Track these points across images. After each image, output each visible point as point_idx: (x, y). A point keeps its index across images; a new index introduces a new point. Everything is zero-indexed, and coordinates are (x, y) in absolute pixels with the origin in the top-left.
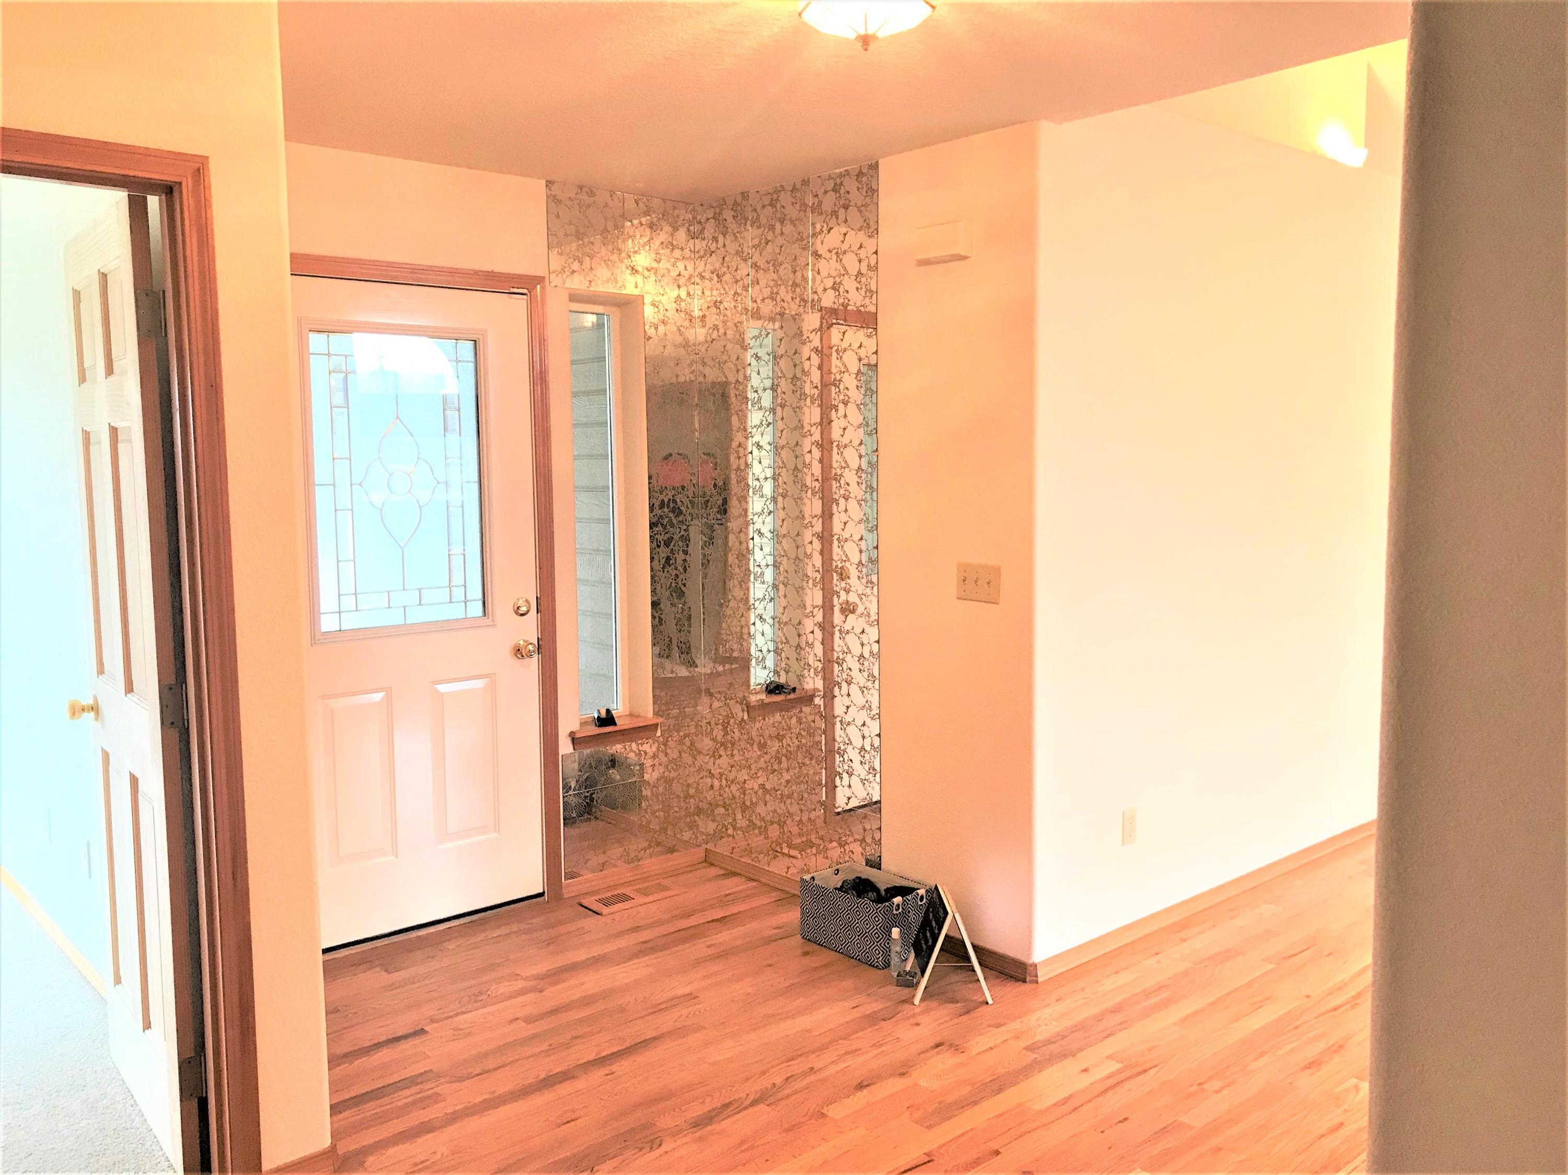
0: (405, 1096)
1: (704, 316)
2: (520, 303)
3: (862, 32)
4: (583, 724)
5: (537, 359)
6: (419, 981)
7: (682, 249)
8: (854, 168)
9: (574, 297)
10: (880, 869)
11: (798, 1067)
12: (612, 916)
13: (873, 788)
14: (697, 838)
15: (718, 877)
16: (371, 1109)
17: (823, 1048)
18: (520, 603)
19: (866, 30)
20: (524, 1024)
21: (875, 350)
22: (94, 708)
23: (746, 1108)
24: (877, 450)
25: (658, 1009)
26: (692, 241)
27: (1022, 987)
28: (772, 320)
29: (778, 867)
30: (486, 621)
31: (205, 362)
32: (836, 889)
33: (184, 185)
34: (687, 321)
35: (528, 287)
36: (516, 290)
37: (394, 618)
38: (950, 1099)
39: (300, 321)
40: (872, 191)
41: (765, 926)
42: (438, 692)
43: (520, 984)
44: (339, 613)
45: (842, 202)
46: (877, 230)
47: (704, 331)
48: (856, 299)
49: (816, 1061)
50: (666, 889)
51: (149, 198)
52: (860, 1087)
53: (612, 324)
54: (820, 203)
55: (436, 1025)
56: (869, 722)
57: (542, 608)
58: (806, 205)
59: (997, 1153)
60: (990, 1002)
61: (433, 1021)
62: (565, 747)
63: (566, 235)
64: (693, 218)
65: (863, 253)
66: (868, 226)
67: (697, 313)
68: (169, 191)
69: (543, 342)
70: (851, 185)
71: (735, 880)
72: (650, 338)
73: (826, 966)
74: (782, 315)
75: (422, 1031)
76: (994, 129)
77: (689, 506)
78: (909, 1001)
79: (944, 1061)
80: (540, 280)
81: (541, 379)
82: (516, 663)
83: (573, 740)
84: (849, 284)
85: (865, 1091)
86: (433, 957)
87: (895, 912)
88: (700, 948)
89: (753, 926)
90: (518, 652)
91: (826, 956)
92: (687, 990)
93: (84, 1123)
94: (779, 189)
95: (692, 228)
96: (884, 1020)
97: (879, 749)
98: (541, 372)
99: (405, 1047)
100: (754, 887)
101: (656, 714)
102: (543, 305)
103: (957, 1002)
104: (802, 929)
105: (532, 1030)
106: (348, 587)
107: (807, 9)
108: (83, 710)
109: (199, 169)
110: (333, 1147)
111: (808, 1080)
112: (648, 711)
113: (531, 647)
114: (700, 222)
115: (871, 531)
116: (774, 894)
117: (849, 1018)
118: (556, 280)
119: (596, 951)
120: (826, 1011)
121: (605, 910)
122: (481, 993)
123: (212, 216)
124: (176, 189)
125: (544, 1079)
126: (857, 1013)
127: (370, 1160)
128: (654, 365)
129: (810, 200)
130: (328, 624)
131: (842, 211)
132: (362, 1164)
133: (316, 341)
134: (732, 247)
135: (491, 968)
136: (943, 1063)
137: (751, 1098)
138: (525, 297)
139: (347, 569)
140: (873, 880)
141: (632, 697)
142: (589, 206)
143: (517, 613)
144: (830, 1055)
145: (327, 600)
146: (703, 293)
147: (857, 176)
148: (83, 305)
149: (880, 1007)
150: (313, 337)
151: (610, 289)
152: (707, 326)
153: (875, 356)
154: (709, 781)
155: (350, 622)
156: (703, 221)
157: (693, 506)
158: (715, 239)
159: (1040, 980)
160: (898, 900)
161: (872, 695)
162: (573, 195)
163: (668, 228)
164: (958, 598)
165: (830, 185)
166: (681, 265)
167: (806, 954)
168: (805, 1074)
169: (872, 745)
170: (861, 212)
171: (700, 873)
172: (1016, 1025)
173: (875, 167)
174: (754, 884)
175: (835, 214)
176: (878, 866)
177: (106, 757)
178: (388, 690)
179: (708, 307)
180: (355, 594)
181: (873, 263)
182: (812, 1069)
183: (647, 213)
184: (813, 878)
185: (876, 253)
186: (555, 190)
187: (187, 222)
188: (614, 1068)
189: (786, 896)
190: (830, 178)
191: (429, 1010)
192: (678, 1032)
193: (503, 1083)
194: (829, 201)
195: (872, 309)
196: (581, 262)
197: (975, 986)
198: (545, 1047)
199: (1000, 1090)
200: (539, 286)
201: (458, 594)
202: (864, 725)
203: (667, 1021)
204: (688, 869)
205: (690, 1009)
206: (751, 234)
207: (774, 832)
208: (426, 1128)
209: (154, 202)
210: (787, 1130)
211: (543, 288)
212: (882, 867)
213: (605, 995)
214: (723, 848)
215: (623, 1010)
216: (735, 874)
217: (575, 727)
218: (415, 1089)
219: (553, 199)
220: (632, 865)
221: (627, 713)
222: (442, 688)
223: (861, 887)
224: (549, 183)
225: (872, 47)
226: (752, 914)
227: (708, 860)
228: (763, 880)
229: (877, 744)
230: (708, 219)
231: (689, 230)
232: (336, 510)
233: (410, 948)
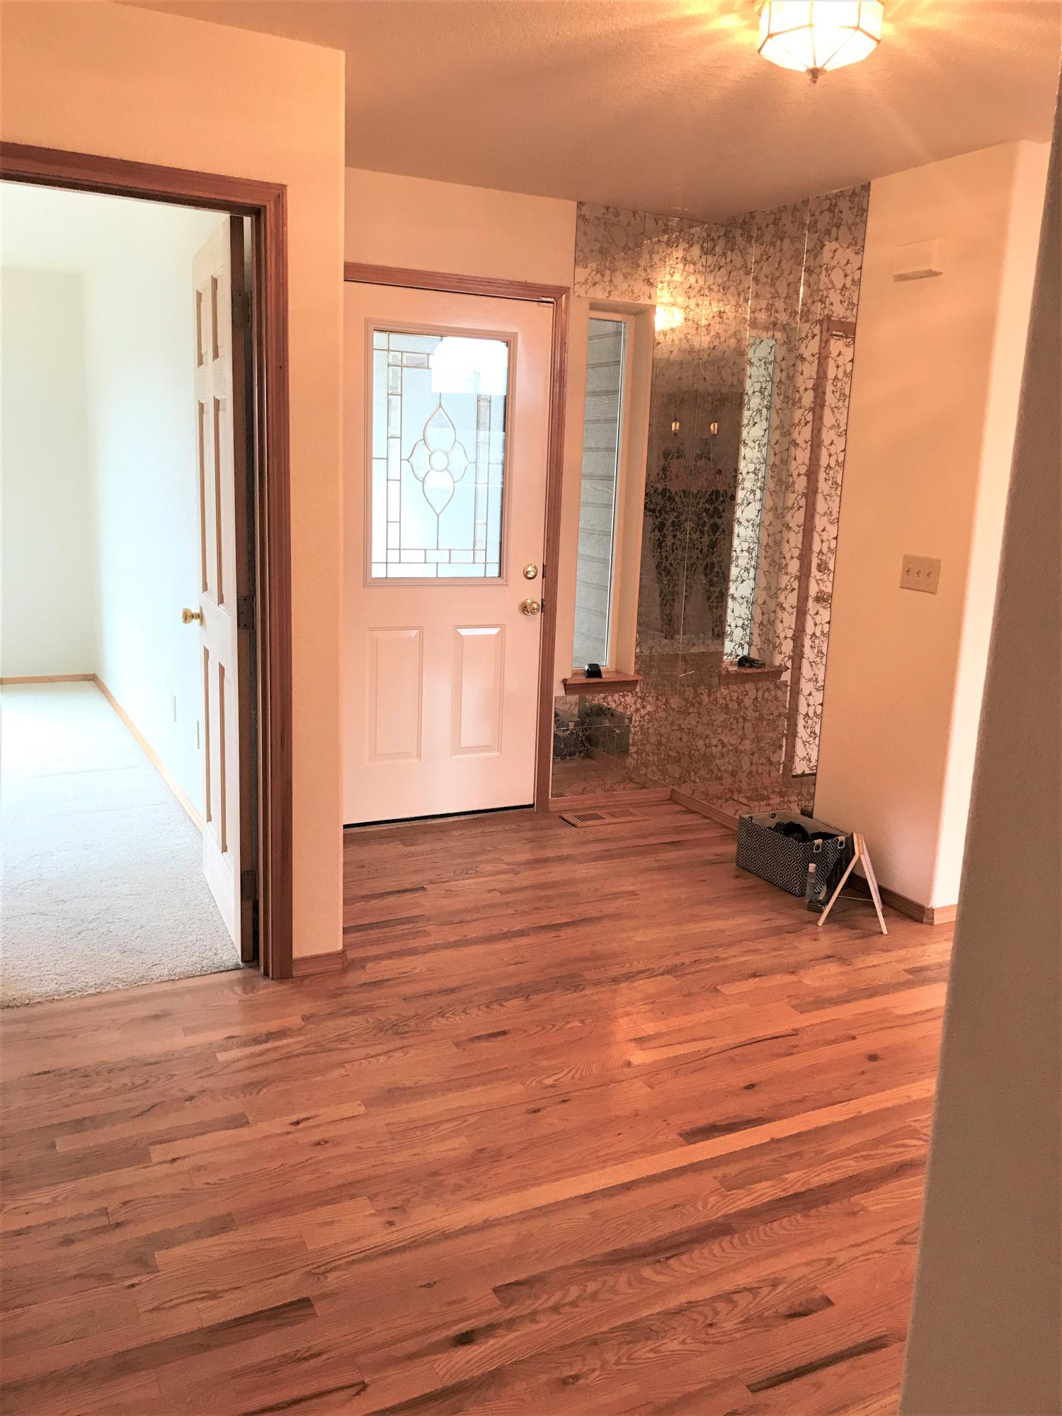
0: (401, 929)
1: (709, 325)
2: (548, 310)
3: (811, 66)
4: (575, 674)
5: (558, 359)
6: (427, 854)
7: (694, 264)
8: (847, 188)
9: (594, 306)
10: (812, 818)
11: (705, 954)
12: (585, 829)
13: (812, 749)
14: (665, 779)
15: (678, 812)
16: (374, 934)
17: (731, 944)
18: (530, 569)
19: (815, 64)
20: (499, 894)
21: (851, 359)
22: (200, 616)
23: (656, 976)
24: (845, 450)
25: (605, 898)
26: (704, 257)
27: (918, 926)
28: (766, 329)
29: (729, 810)
30: (501, 581)
31: (277, 349)
32: (769, 828)
33: (268, 207)
34: (694, 329)
35: (555, 295)
36: (544, 299)
37: (428, 572)
38: (827, 995)
39: (367, 321)
40: (863, 212)
41: (709, 852)
42: (460, 634)
43: (503, 867)
44: (387, 563)
45: (835, 221)
46: (863, 247)
47: (708, 338)
48: (839, 311)
49: (720, 952)
50: (632, 815)
51: (245, 218)
52: (754, 975)
53: (627, 331)
54: (816, 222)
55: (433, 886)
56: (815, 693)
57: (547, 574)
58: (804, 224)
59: (854, 1038)
60: (885, 932)
61: (432, 882)
62: (558, 691)
63: (592, 251)
64: (707, 236)
65: (849, 269)
66: (856, 244)
67: (704, 322)
68: (257, 213)
69: (563, 344)
70: (844, 205)
71: (691, 816)
72: (659, 343)
73: (751, 888)
74: (775, 324)
75: (423, 889)
76: (977, 149)
77: (682, 495)
78: (815, 922)
79: (833, 968)
80: (564, 290)
81: (560, 377)
82: (522, 617)
83: (565, 685)
84: (834, 297)
85: (756, 980)
86: (441, 839)
87: (815, 851)
88: (649, 861)
89: (698, 851)
90: (524, 609)
91: (752, 881)
92: (632, 888)
93: (181, 913)
94: (782, 208)
95: (705, 245)
96: (788, 932)
97: (820, 716)
98: (560, 372)
99: (408, 897)
100: (708, 823)
101: (637, 672)
102: (566, 313)
103: (856, 929)
104: (737, 860)
105: (505, 899)
106: (394, 543)
107: (765, 46)
108: (193, 616)
109: (279, 196)
110: (344, 951)
111: (712, 964)
112: (631, 671)
113: (535, 606)
114: (713, 239)
115: (832, 523)
116: (722, 830)
117: (759, 927)
118: (580, 291)
119: (566, 852)
120: (741, 920)
121: (579, 824)
122: (471, 869)
123: (287, 232)
124: (262, 211)
125: (506, 933)
126: (767, 924)
127: (369, 965)
128: (659, 369)
129: (808, 220)
130: (377, 571)
131: (834, 229)
132: (363, 967)
133: (379, 339)
134: (739, 262)
135: (483, 852)
136: (829, 970)
137: (662, 970)
138: (552, 305)
139: (394, 528)
140: (803, 825)
141: (618, 655)
142: (613, 225)
143: (526, 576)
144: (734, 951)
145: (377, 553)
146: (710, 304)
147: (851, 196)
148: (202, 304)
149: (787, 924)
150: (377, 335)
151: (626, 299)
152: (711, 335)
153: (851, 364)
154: (679, 734)
155: (396, 572)
156: (715, 238)
157: (685, 496)
158: (724, 254)
159: (936, 922)
160: (819, 841)
161: (819, 669)
162: (600, 216)
163: (683, 245)
164: (901, 587)
165: (826, 205)
166: (692, 279)
167: (737, 877)
168: (711, 960)
169: (815, 713)
170: (850, 230)
171: (664, 807)
172: (902, 952)
173: (866, 188)
174: (707, 821)
175: (828, 232)
176: (810, 815)
177: (206, 652)
178: (421, 629)
179: (714, 317)
180: (399, 549)
181: (856, 278)
182: (717, 957)
183: (665, 231)
184: (751, 818)
185: (860, 268)
186: (585, 210)
187: (268, 233)
188: (561, 934)
189: (731, 833)
190: (827, 198)
191: (432, 875)
192: (614, 917)
193: (474, 931)
194: (825, 219)
195: (852, 320)
196: (603, 275)
197: (875, 919)
198: (511, 911)
199: (872, 996)
200: (564, 296)
201: (480, 557)
202: (810, 695)
203: (610, 907)
204: (655, 803)
205: (629, 902)
206: (754, 251)
207: (728, 781)
208: (412, 952)
209: (247, 221)
210: (685, 996)
211: (567, 298)
212: (814, 816)
213: (565, 883)
214: (685, 790)
215: (577, 895)
216: (694, 812)
217: (568, 676)
218: (410, 926)
219: (581, 217)
220: (606, 794)
221: (614, 670)
222: (464, 632)
223: (791, 829)
224: (580, 204)
225: (820, 78)
226: (699, 843)
227: (673, 799)
228: (715, 819)
229: (819, 711)
230: (719, 237)
231: (702, 247)
232: (388, 480)
233: (426, 831)
